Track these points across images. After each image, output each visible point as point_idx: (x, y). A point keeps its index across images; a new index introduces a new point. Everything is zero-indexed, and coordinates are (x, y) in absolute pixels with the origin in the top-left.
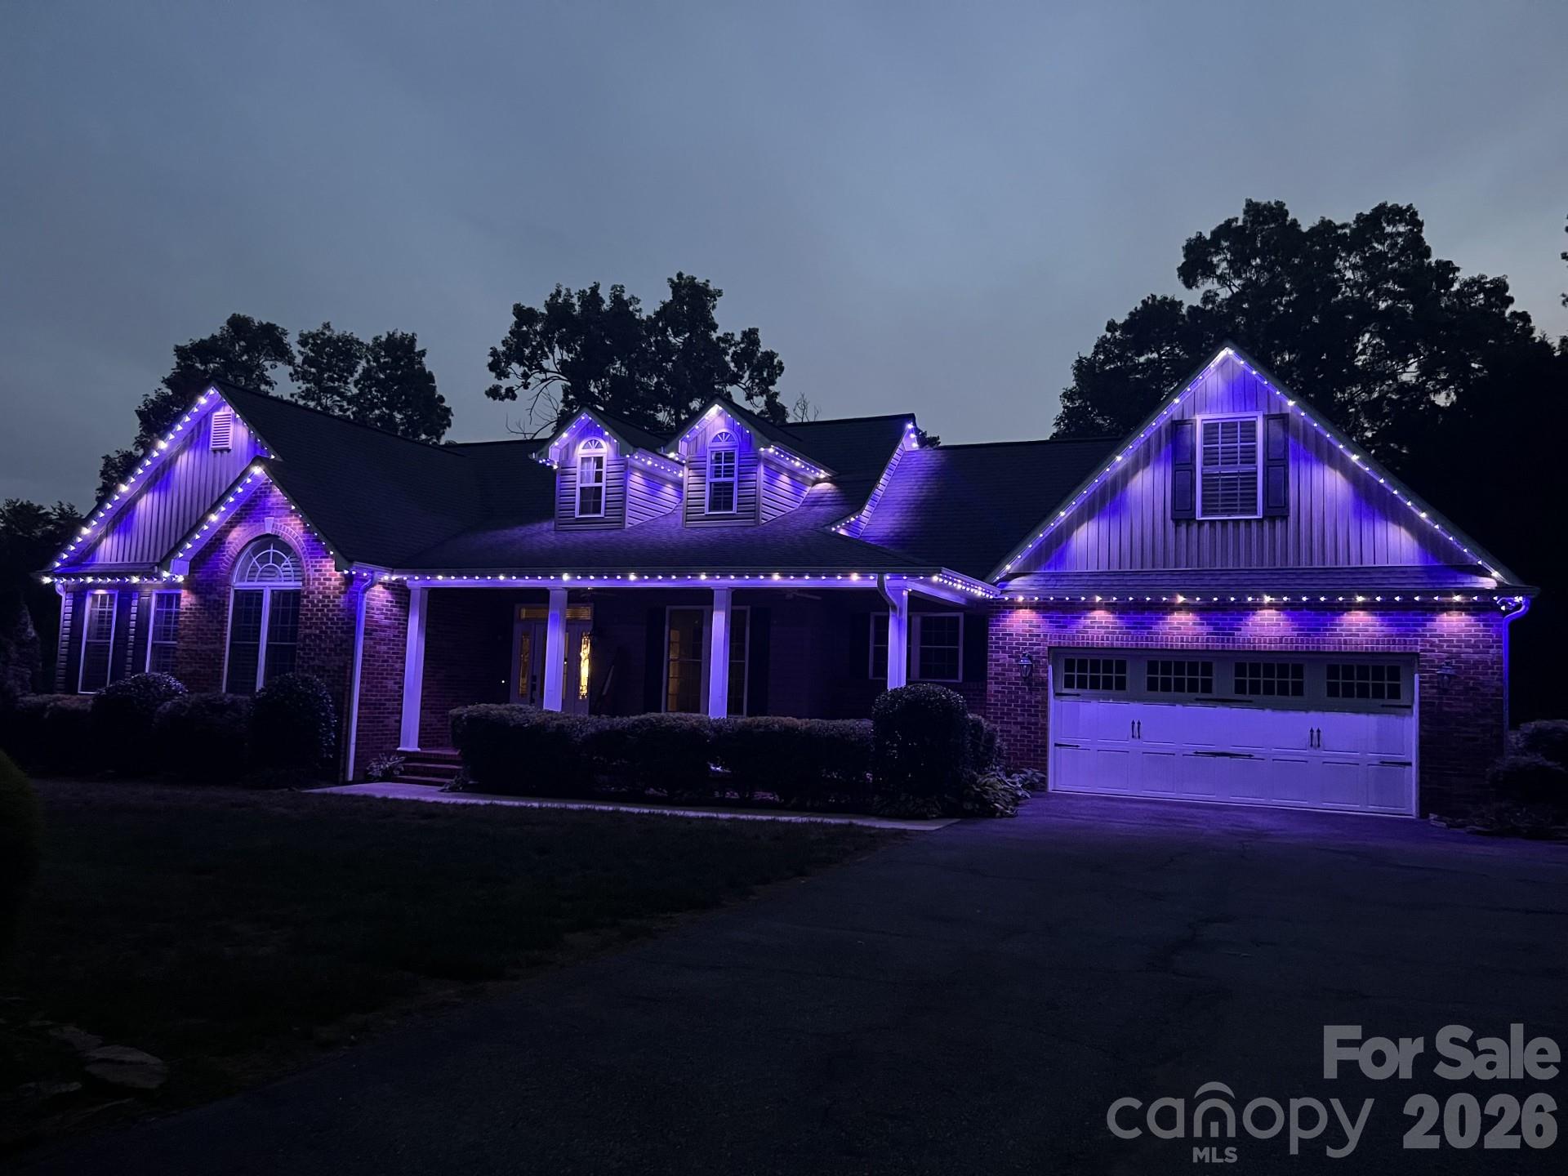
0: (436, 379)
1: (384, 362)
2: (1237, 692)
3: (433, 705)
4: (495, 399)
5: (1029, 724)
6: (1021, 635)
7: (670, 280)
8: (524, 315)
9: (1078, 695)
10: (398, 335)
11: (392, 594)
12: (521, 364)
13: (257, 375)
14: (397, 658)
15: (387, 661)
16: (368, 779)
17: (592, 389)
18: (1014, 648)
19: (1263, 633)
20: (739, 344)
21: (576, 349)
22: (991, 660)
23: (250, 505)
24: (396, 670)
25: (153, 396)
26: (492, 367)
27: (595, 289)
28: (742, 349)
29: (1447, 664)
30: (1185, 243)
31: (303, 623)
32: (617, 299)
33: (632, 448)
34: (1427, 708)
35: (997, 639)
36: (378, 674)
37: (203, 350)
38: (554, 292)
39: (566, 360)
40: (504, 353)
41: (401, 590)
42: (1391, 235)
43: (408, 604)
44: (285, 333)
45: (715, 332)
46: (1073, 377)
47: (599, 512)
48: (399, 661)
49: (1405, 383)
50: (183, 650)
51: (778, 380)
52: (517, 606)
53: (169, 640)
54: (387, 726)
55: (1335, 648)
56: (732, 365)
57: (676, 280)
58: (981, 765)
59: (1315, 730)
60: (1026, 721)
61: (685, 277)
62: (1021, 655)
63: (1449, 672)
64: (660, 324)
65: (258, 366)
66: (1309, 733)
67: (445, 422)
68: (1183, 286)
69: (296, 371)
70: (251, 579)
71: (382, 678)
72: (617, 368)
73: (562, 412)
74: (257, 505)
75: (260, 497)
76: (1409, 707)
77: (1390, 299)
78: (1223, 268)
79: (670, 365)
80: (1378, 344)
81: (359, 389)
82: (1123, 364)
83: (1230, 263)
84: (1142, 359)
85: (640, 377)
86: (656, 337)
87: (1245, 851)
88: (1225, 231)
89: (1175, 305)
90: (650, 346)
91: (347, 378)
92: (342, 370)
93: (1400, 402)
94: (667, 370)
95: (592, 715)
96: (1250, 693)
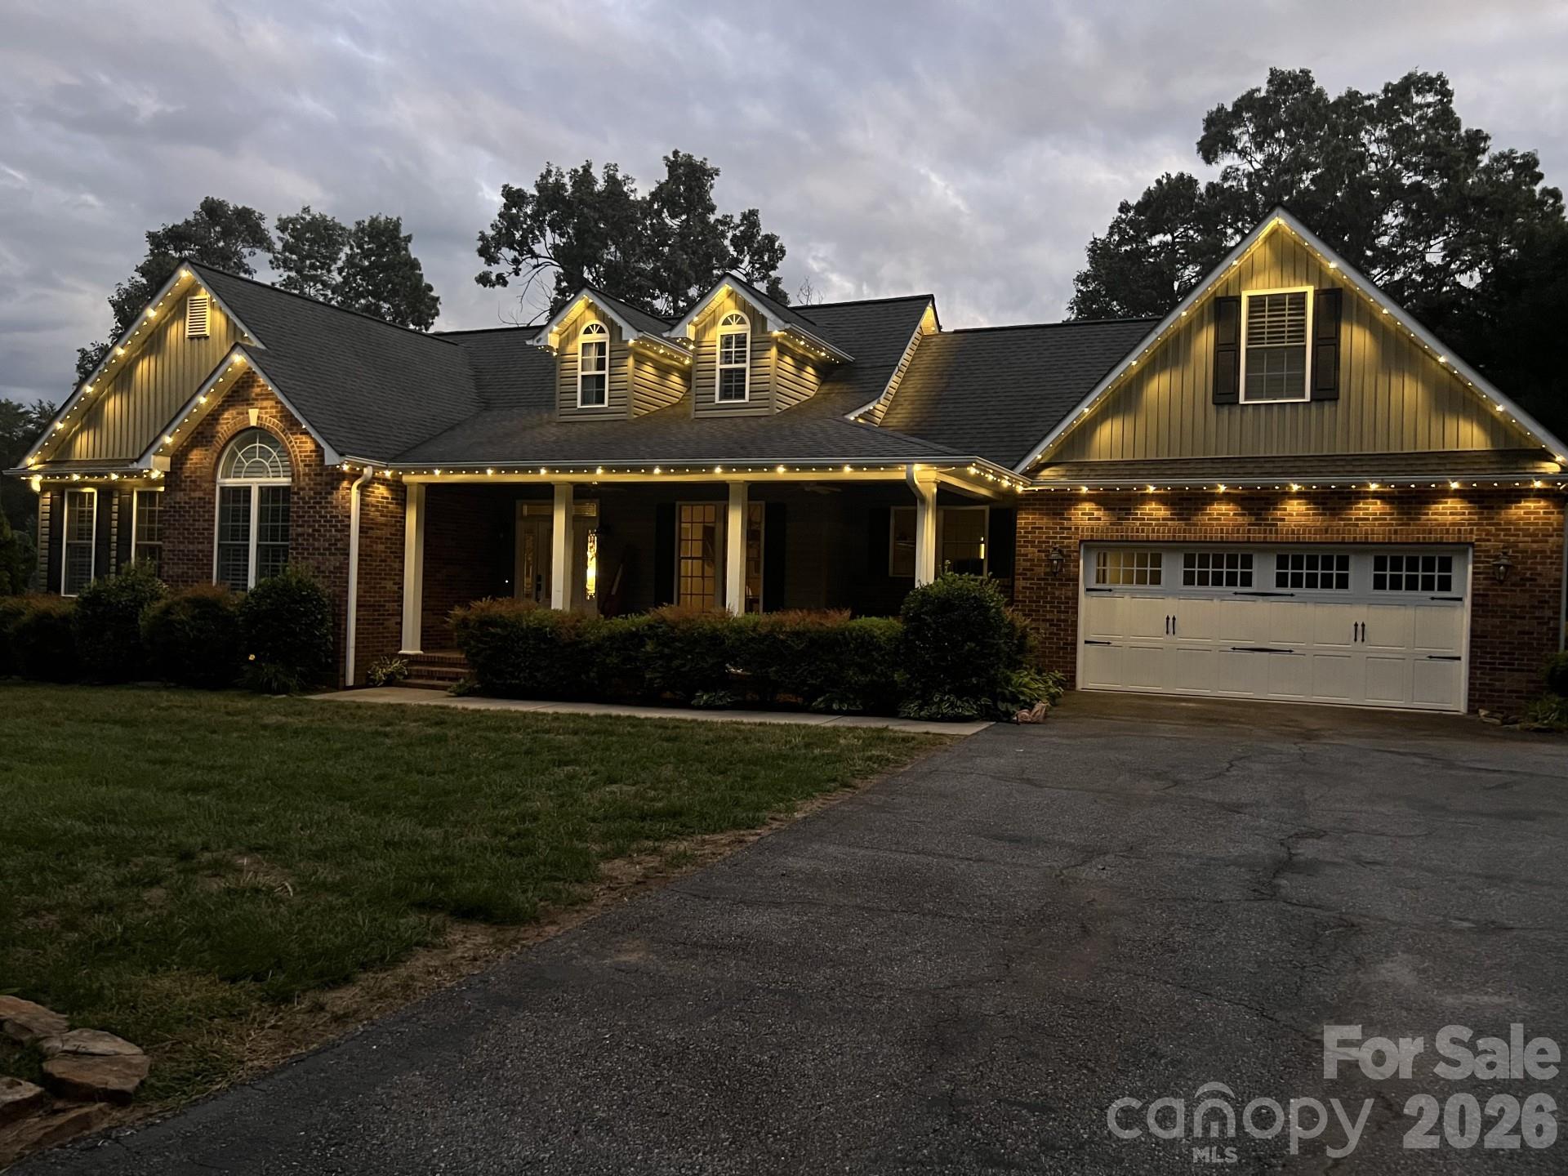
0: (422, 266)
1: (369, 249)
2: (1278, 586)
4: (485, 286)
5: (1058, 620)
6: (1051, 528)
7: (666, 158)
8: (514, 197)
9: (1110, 590)
10: (382, 218)
11: (387, 489)
12: (511, 248)
13: (235, 263)
14: (395, 557)
15: (385, 561)
16: (369, 683)
17: (586, 275)
18: (1045, 542)
19: (1292, 524)
20: (738, 226)
21: (568, 233)
22: (1019, 555)
23: (232, 397)
24: (395, 570)
25: (126, 285)
26: (482, 252)
27: (587, 169)
28: (741, 232)
29: (1504, 553)
30: (1206, 116)
31: (294, 521)
32: (611, 180)
33: (636, 333)
34: (1480, 601)
35: (1025, 532)
36: (376, 574)
37: (176, 236)
38: (544, 172)
39: (558, 245)
40: (493, 238)
41: (397, 486)
42: (1421, 107)
43: (405, 500)
44: (261, 217)
45: (713, 213)
46: (1087, 259)
47: (603, 402)
48: (398, 560)
49: (1430, 263)
50: (169, 551)
51: (779, 264)
52: (518, 503)
53: (153, 540)
54: (388, 628)
55: (1384, 538)
56: (731, 249)
57: (672, 158)
58: (1015, 665)
59: (1359, 624)
60: (1055, 617)
61: (681, 154)
62: (1051, 549)
63: (1505, 562)
64: (656, 206)
65: (236, 253)
66: (1353, 627)
67: (433, 311)
68: (1202, 162)
69: (275, 258)
70: (238, 475)
71: (381, 579)
72: (611, 253)
73: (555, 301)
74: (239, 396)
75: (244, 386)
76: (1460, 599)
77: (1416, 174)
78: (1244, 141)
79: (666, 249)
80: (1401, 224)
81: (344, 278)
82: (1137, 246)
83: (1253, 136)
84: (1155, 241)
85: (636, 262)
86: (651, 220)
87: (1305, 754)
88: (1248, 102)
89: (1192, 182)
90: (646, 229)
91: (330, 266)
92: (325, 257)
93: (1424, 284)
94: (663, 254)
95: (602, 616)
96: (1292, 586)
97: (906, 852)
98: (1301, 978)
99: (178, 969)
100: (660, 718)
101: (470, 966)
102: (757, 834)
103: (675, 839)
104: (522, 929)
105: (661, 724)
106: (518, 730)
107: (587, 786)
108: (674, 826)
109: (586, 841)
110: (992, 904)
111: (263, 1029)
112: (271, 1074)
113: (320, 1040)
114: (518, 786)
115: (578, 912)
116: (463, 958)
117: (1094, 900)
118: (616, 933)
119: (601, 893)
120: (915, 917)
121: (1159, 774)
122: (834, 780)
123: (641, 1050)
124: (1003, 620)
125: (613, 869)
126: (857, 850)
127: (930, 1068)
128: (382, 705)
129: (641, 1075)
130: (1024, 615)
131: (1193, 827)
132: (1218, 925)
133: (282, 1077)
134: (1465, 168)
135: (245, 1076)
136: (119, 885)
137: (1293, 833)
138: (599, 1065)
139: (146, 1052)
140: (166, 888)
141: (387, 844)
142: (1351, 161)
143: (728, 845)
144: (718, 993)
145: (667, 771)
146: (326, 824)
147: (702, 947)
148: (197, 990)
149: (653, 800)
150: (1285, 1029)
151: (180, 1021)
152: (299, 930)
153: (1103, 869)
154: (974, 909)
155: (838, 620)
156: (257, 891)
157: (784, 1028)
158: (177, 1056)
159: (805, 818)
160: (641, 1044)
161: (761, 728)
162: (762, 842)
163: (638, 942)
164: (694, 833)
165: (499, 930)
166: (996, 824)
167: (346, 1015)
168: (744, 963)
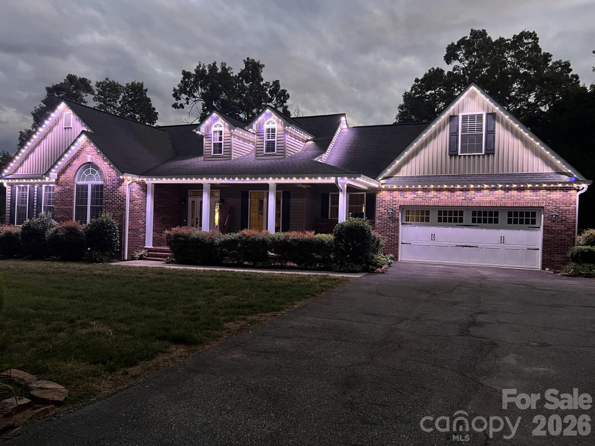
0: (151, 100)
1: (131, 94)
2: (473, 222)
3: (157, 229)
4: (175, 108)
5: (392, 235)
6: (389, 201)
7: (244, 60)
8: (186, 75)
9: (411, 224)
10: (136, 82)
11: (140, 186)
12: (186, 94)
13: (80, 99)
14: (143, 211)
15: (139, 213)
16: (133, 259)
17: (214, 104)
18: (386, 206)
19: (484, 199)
20: (272, 86)
21: (207, 88)
22: (377, 211)
23: (81, 150)
24: (143, 216)
25: (38, 107)
26: (174, 95)
27: (214, 64)
28: (273, 88)
29: (555, 211)
30: (447, 46)
31: (104, 198)
32: (224, 68)
33: (234, 127)
34: (546, 228)
35: (379, 202)
36: (136, 218)
37: (57, 88)
38: (198, 65)
39: (203, 93)
40: (178, 90)
41: (144, 184)
42: (527, 44)
43: (146, 190)
44: (90, 82)
45: (262, 81)
46: (403, 100)
47: (221, 153)
49: (530, 102)
50: (57, 209)
51: (287, 101)
52: (189, 191)
53: (50, 204)
54: (140, 238)
55: (511, 205)
56: (269, 95)
57: (246, 60)
58: (375, 251)
59: (502, 237)
60: (390, 234)
61: (250, 59)
62: (389, 209)
63: (555, 214)
64: (240, 79)
65: (80, 95)
66: (500, 238)
67: (156, 118)
68: (446, 64)
69: (95, 97)
70: (83, 180)
71: (137, 219)
72: (224, 96)
73: (202, 114)
74: (83, 150)
75: (85, 147)
76: (539, 227)
77: (525, 69)
78: (461, 56)
79: (244, 95)
80: (519, 87)
81: (121, 105)
82: (421, 95)
83: (464, 54)
84: (428, 93)
85: (233, 99)
86: (239, 84)
87: (481, 284)
88: (463, 41)
89: (442, 71)
90: (237, 87)
91: (116, 100)
92: (114, 97)
93: (528, 110)
94: (243, 97)
95: (221, 233)
96: (478, 223)
97: (336, 319)
98: (476, 362)
99: (74, 360)
100: (244, 272)
101: (179, 359)
102: (281, 313)
103: (251, 315)
104: (197, 346)
105: (244, 274)
106: (191, 276)
107: (217, 296)
108: (250, 310)
109: (218, 316)
110: (366, 337)
111: (107, 380)
112: (111, 395)
113: (128, 384)
114: (192, 296)
115: (217, 340)
116: (176, 356)
117: (403, 336)
118: (231, 348)
119: (225, 334)
120: (339, 342)
121: (428, 292)
122: (309, 294)
123: (242, 387)
124: (371, 235)
125: (229, 325)
126: (317, 319)
127: (344, 392)
128: (139, 267)
129: (242, 395)
130: (379, 233)
131: (440, 310)
132: (447, 344)
133: (115, 396)
134: (543, 67)
135: (102, 396)
136: (49, 331)
137: (476, 312)
138: (227, 392)
139: (66, 388)
140: (66, 332)
141: (146, 317)
142: (500, 64)
143: (271, 317)
144: (268, 368)
145: (247, 291)
146: (122, 310)
147: (262, 352)
148: (82, 367)
149: (242, 301)
150: (469, 379)
151: (77, 378)
152: (117, 346)
153: (407, 325)
154: (360, 339)
155: (310, 235)
156: (100, 333)
157: (292, 380)
158: (77, 389)
159: (299, 307)
160: (242, 385)
161: (281, 275)
162: (283, 316)
163: (239, 350)
164: (258, 313)
165: (189, 347)
166: (368, 309)
167: (136, 376)
168: (277, 358)
